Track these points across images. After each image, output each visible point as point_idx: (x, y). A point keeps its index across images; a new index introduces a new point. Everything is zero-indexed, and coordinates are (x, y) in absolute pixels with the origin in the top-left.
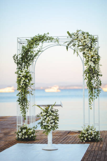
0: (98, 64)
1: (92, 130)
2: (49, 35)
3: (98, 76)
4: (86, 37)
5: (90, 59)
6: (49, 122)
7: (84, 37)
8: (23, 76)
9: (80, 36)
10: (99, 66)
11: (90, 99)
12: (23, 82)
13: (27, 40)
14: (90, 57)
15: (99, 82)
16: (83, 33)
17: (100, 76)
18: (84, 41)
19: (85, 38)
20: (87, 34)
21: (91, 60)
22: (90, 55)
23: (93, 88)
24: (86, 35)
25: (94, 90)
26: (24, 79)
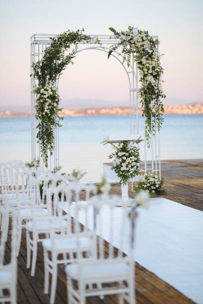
0: (158, 79)
1: (154, 178)
2: (85, 33)
3: (158, 97)
4: (144, 38)
5: (150, 71)
6: (130, 166)
7: (142, 38)
8: (48, 98)
9: (136, 37)
10: (160, 82)
11: (148, 132)
12: (48, 106)
13: (51, 38)
14: (151, 69)
15: (160, 106)
16: (140, 33)
17: (162, 97)
18: (142, 44)
19: (143, 41)
20: (145, 33)
21: (151, 74)
22: (151, 67)
23: (152, 116)
24: (144, 35)
25: (153, 118)
26: (50, 101)
